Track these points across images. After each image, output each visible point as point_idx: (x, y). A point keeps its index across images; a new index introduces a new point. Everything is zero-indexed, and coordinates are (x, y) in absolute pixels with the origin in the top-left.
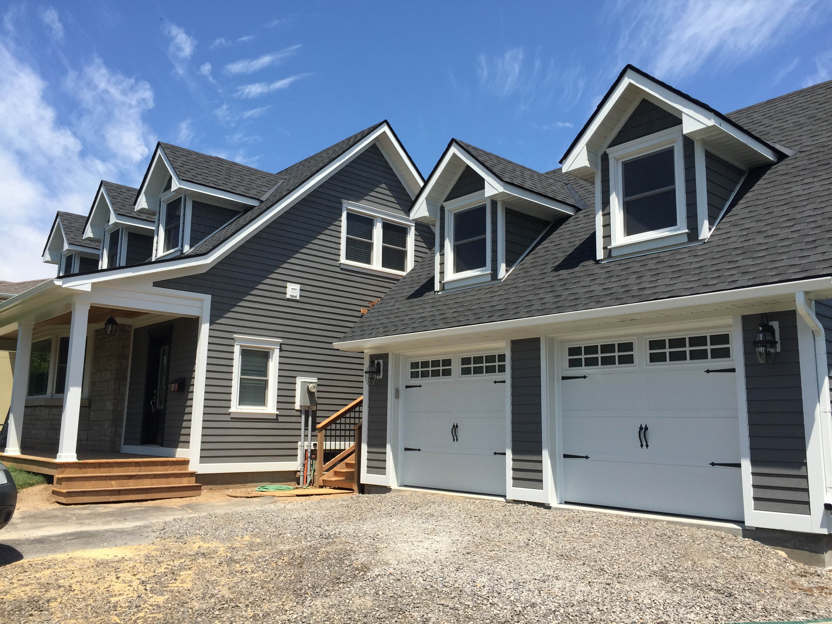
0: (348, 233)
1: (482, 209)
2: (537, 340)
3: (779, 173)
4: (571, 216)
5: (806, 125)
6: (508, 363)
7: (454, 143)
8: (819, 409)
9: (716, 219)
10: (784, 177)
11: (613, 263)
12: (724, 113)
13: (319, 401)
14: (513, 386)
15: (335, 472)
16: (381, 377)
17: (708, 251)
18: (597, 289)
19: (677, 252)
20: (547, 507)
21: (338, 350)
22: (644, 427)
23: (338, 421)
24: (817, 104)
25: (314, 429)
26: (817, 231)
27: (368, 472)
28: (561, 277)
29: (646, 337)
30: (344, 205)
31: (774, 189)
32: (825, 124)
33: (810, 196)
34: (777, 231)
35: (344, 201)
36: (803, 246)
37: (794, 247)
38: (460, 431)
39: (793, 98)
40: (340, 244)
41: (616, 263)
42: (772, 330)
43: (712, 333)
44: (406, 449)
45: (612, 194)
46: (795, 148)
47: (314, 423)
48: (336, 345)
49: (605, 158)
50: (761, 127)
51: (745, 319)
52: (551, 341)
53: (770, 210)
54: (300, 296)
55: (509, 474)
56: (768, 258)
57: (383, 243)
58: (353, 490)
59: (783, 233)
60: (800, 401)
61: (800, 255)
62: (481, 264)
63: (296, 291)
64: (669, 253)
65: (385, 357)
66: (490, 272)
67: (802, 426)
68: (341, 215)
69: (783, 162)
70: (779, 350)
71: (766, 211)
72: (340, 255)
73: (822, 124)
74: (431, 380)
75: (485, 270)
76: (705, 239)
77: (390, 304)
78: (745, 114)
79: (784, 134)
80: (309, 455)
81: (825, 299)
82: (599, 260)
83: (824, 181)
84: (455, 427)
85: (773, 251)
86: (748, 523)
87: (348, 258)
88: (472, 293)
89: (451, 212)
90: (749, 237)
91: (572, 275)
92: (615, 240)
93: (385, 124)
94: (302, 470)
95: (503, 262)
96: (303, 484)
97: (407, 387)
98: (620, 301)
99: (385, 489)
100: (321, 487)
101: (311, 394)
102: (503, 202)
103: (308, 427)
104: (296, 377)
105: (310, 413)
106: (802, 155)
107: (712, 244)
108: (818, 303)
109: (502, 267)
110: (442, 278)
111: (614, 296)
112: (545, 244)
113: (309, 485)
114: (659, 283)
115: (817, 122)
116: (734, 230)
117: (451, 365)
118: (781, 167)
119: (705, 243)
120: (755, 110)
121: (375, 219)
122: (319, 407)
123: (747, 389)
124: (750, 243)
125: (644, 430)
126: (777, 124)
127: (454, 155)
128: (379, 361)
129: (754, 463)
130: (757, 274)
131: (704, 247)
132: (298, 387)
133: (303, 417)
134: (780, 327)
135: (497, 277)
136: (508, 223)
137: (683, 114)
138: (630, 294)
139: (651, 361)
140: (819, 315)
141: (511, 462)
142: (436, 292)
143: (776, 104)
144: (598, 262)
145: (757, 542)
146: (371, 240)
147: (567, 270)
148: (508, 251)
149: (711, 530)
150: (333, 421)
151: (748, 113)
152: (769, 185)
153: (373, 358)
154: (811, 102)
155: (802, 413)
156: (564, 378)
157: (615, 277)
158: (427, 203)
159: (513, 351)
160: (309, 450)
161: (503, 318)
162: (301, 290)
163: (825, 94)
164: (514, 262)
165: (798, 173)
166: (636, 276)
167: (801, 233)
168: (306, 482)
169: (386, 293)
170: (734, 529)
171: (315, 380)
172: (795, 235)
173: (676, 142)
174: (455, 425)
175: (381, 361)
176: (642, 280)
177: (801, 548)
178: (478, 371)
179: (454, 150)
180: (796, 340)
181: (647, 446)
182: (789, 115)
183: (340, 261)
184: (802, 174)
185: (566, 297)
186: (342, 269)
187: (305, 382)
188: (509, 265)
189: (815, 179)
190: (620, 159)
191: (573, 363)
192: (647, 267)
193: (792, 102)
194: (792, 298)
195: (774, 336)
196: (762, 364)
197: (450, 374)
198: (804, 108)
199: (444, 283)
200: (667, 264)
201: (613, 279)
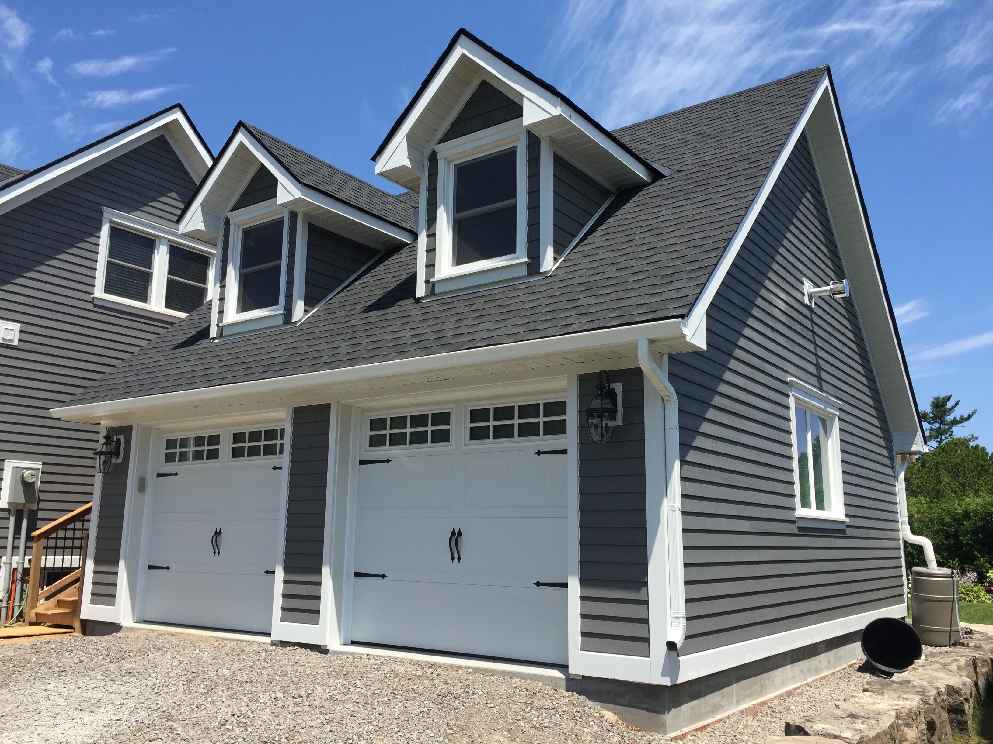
0: (111, 255)
1: (277, 225)
2: (327, 407)
3: (649, 195)
4: (407, 244)
5: (692, 142)
6: (287, 442)
7: (242, 129)
8: (665, 505)
9: (565, 247)
10: (655, 200)
11: (435, 303)
12: (608, 128)
13: (43, 496)
14: (292, 474)
15: (58, 601)
16: (120, 460)
17: (549, 287)
18: (406, 335)
19: (513, 288)
20: (321, 650)
21: (60, 419)
22: (457, 531)
23: (71, 526)
24: (709, 120)
25: (29, 538)
26: (678, 262)
27: (92, 603)
28: (368, 320)
29: (468, 404)
30: (105, 215)
31: (640, 213)
32: (712, 140)
33: (680, 221)
34: (632, 263)
35: (105, 209)
36: (657, 281)
37: (648, 282)
38: (224, 539)
39: (684, 114)
40: (96, 269)
41: (439, 302)
42: (612, 395)
43: (546, 399)
44: (151, 567)
45: (439, 207)
46: (674, 168)
47: (32, 528)
48: (56, 411)
49: (433, 158)
50: (642, 145)
51: (583, 379)
52: (346, 409)
53: (630, 238)
54: (20, 340)
55: (278, 601)
56: (614, 296)
57: (169, 274)
58: (74, 629)
59: (638, 265)
60: (643, 493)
61: (651, 292)
62: (273, 301)
63: (12, 332)
64: (503, 290)
65: (127, 430)
66: (281, 312)
67: (643, 529)
68: (99, 229)
69: (658, 183)
70: (620, 422)
71: (626, 239)
72: (94, 286)
73: (709, 141)
74: (191, 465)
75: (277, 310)
76: (548, 272)
77: (150, 356)
78: (630, 131)
79: (666, 152)
80: (19, 576)
81: (679, 352)
82: (420, 298)
83: (698, 203)
84: (218, 534)
85: (622, 287)
86: (573, 670)
87: (107, 290)
88: (254, 341)
89: (239, 226)
90: (599, 270)
91: (383, 318)
92: (440, 272)
93: (178, 109)
94: (6, 599)
95: (300, 299)
96: (7, 619)
97: (159, 475)
98: (427, 350)
99: (114, 628)
100: (32, 624)
101: (27, 486)
102: (305, 214)
103: (20, 534)
104: (4, 460)
105: (26, 514)
106: (681, 175)
107: (555, 279)
108: (672, 358)
109: (299, 306)
110: (220, 319)
111: (422, 345)
112: (366, 278)
113: (18, 620)
114: (481, 327)
115: (704, 139)
116: (584, 261)
117: (219, 444)
118: (654, 189)
119: (547, 277)
120: (641, 127)
121: (157, 239)
122: (42, 505)
123: (581, 477)
124: (598, 277)
125: (456, 535)
126: (661, 142)
127: (241, 145)
128: (118, 437)
129: (584, 582)
130: (596, 316)
131: (545, 283)
132: (7, 475)
133: (12, 520)
134: (623, 391)
135: (291, 319)
136: (311, 244)
137: (524, 98)
138: (443, 341)
139: (471, 438)
140: (673, 377)
141: (282, 585)
142: (212, 339)
143: (665, 120)
144: (418, 301)
145: (582, 697)
146: (150, 269)
147: (380, 311)
148: (309, 283)
149: (526, 680)
150: (63, 526)
151: (634, 130)
152: (636, 209)
153: (111, 433)
154: (703, 118)
155: (645, 510)
156: (362, 463)
157: (431, 320)
158: (202, 211)
159: (296, 423)
160: (20, 570)
161: (279, 373)
162: (21, 331)
163: (720, 109)
164: (319, 301)
165: (671, 195)
166: (457, 318)
167: (660, 264)
168: (12, 617)
169: (150, 340)
170: (556, 678)
171: (38, 465)
172: (652, 267)
173: (519, 140)
174: (218, 531)
175: (122, 438)
176: (462, 324)
177: (637, 705)
178: (254, 452)
179: (241, 137)
180: (641, 408)
181: (459, 559)
182: (676, 132)
183: (93, 294)
184: (676, 195)
185: (366, 346)
186: (96, 306)
187: (17, 467)
188: (310, 302)
189: (689, 202)
190: (453, 161)
191: (376, 442)
192: (473, 308)
193: (682, 118)
194: (633, 347)
195: (615, 403)
196: (594, 442)
197: (216, 457)
198: (694, 124)
199: (222, 327)
200: (497, 303)
201: (430, 323)
